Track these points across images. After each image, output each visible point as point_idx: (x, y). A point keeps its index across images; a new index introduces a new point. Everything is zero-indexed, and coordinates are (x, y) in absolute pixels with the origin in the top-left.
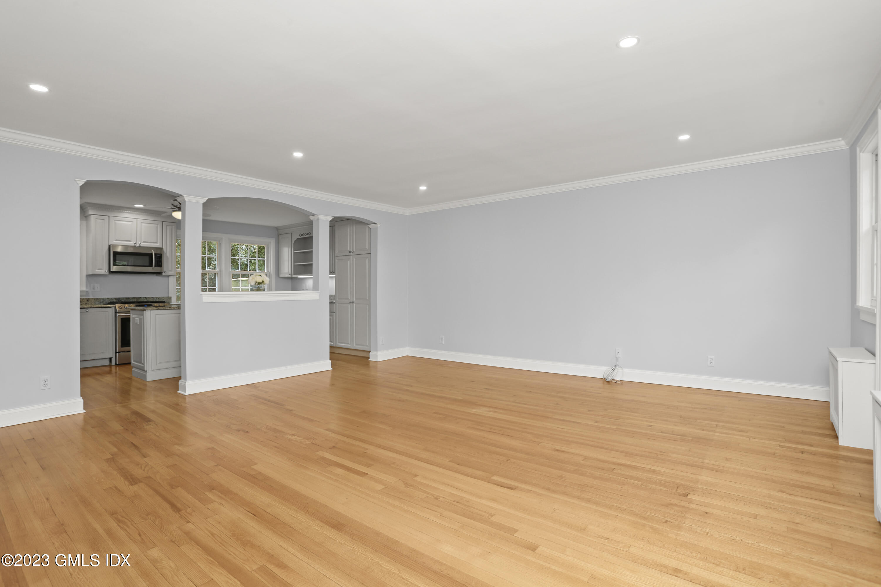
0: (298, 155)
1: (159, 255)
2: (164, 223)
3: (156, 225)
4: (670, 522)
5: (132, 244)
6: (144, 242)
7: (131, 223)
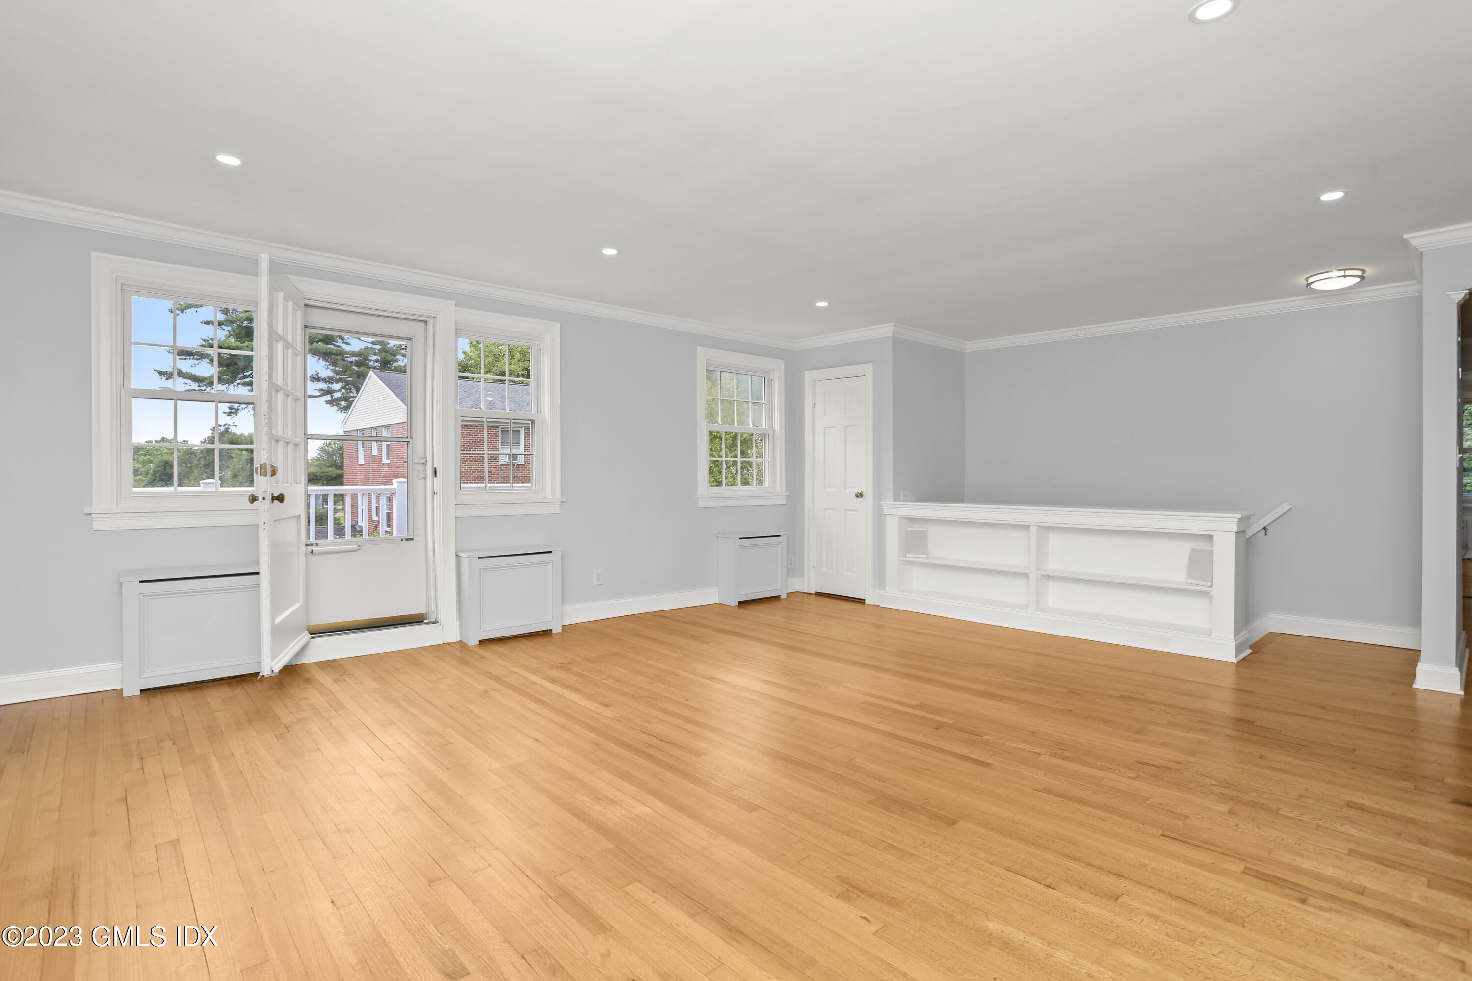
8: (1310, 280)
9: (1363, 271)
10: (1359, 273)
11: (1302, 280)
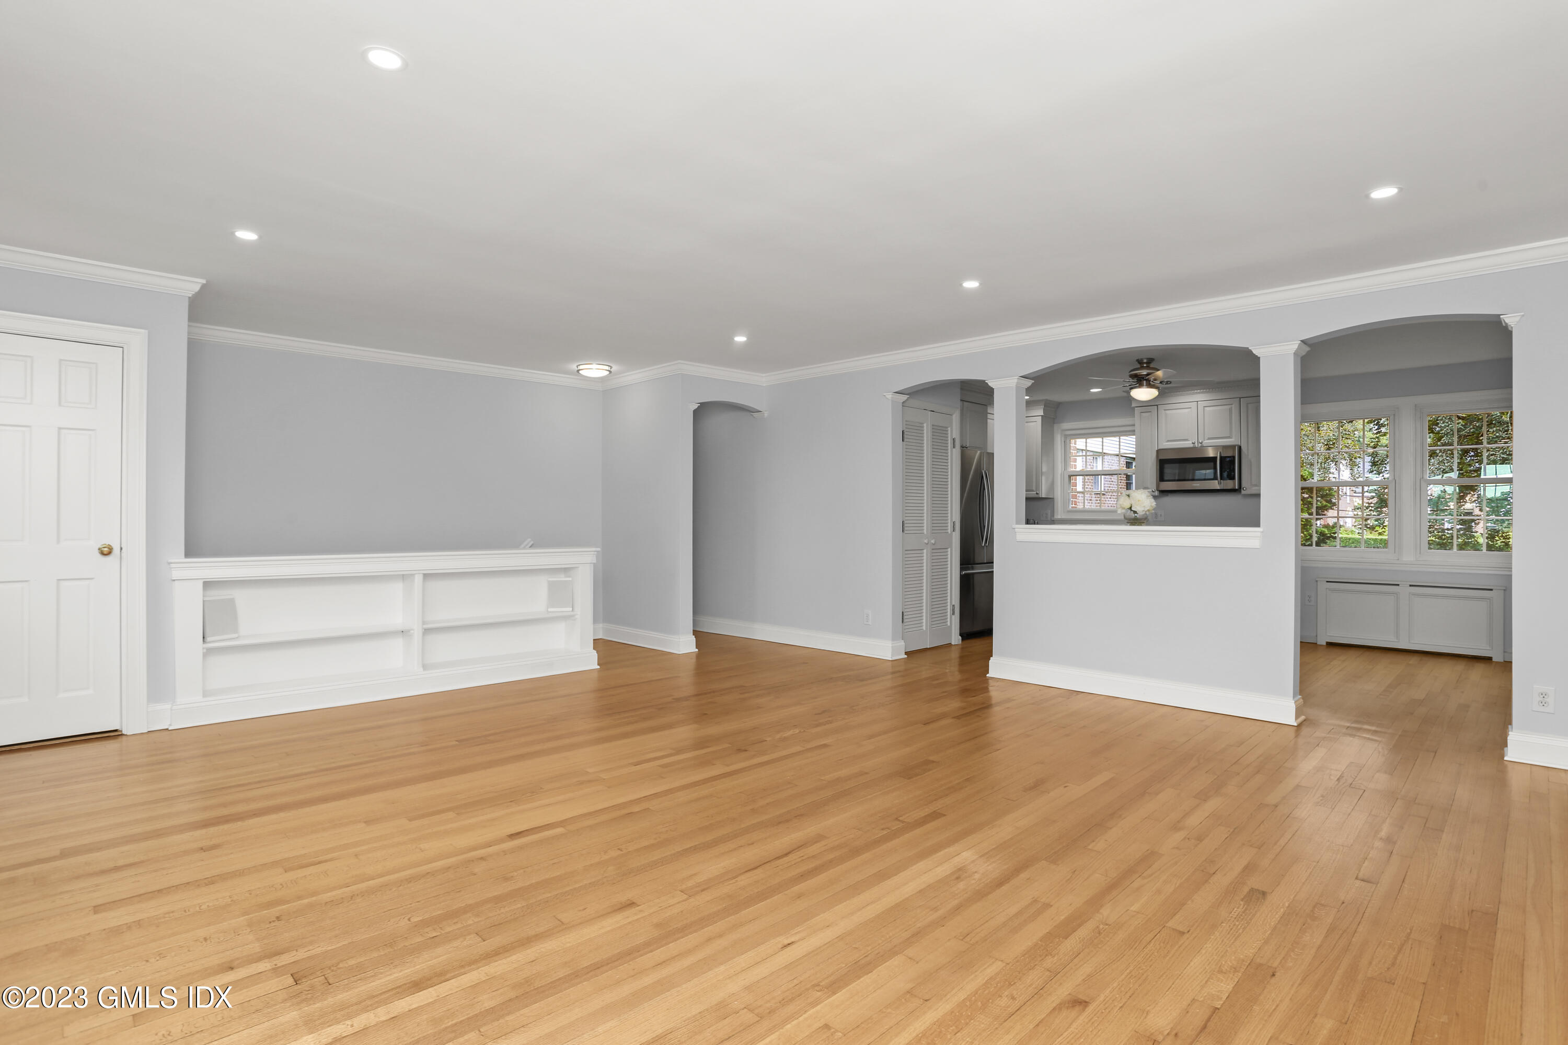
0: (971, 284)
1: (1230, 459)
2: (1241, 399)
3: (1229, 406)
4: (274, 921)
5: (1188, 444)
6: (1209, 439)
7: (1190, 409)
8: (581, 367)
9: (611, 367)
10: (607, 368)
11: (574, 367)
